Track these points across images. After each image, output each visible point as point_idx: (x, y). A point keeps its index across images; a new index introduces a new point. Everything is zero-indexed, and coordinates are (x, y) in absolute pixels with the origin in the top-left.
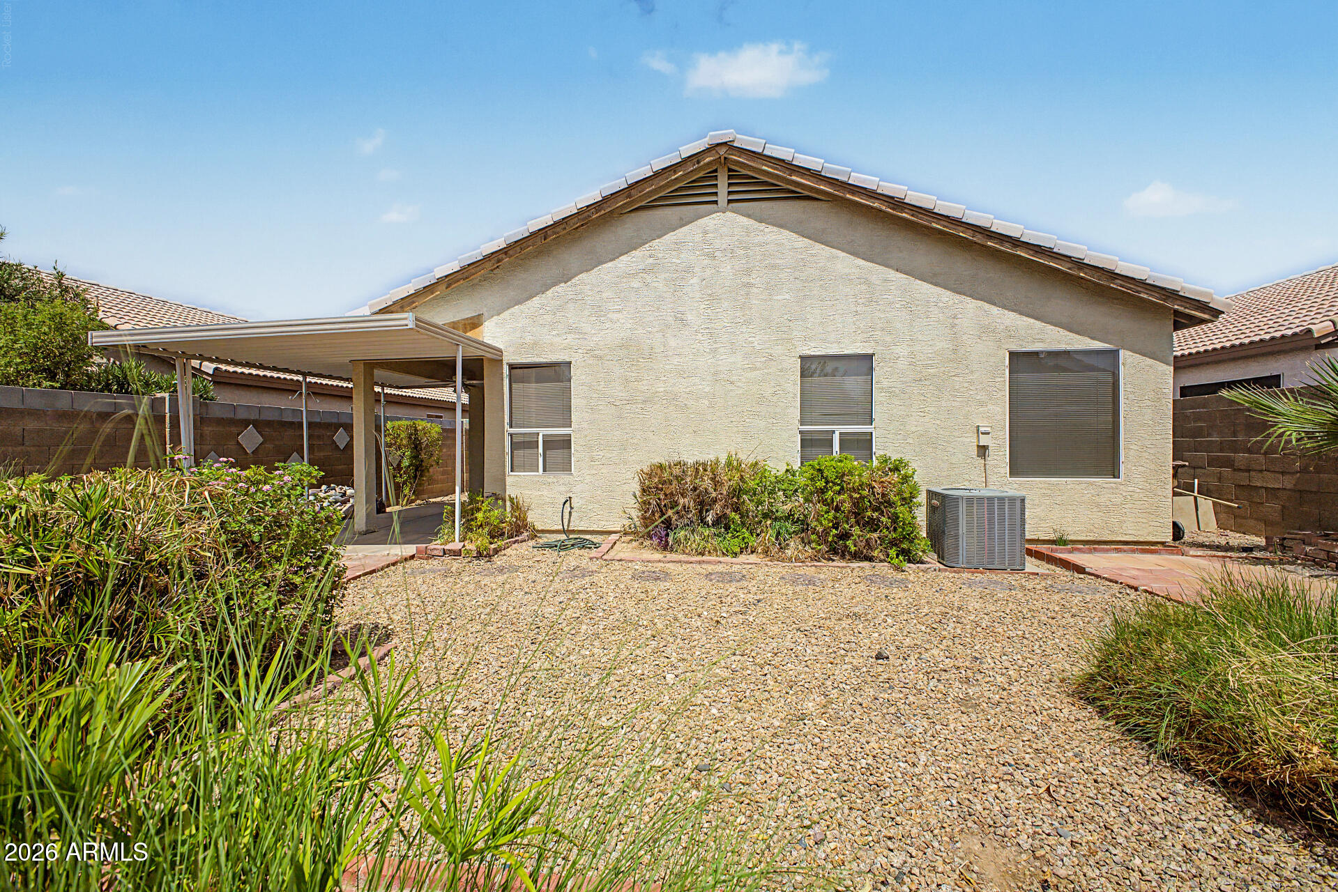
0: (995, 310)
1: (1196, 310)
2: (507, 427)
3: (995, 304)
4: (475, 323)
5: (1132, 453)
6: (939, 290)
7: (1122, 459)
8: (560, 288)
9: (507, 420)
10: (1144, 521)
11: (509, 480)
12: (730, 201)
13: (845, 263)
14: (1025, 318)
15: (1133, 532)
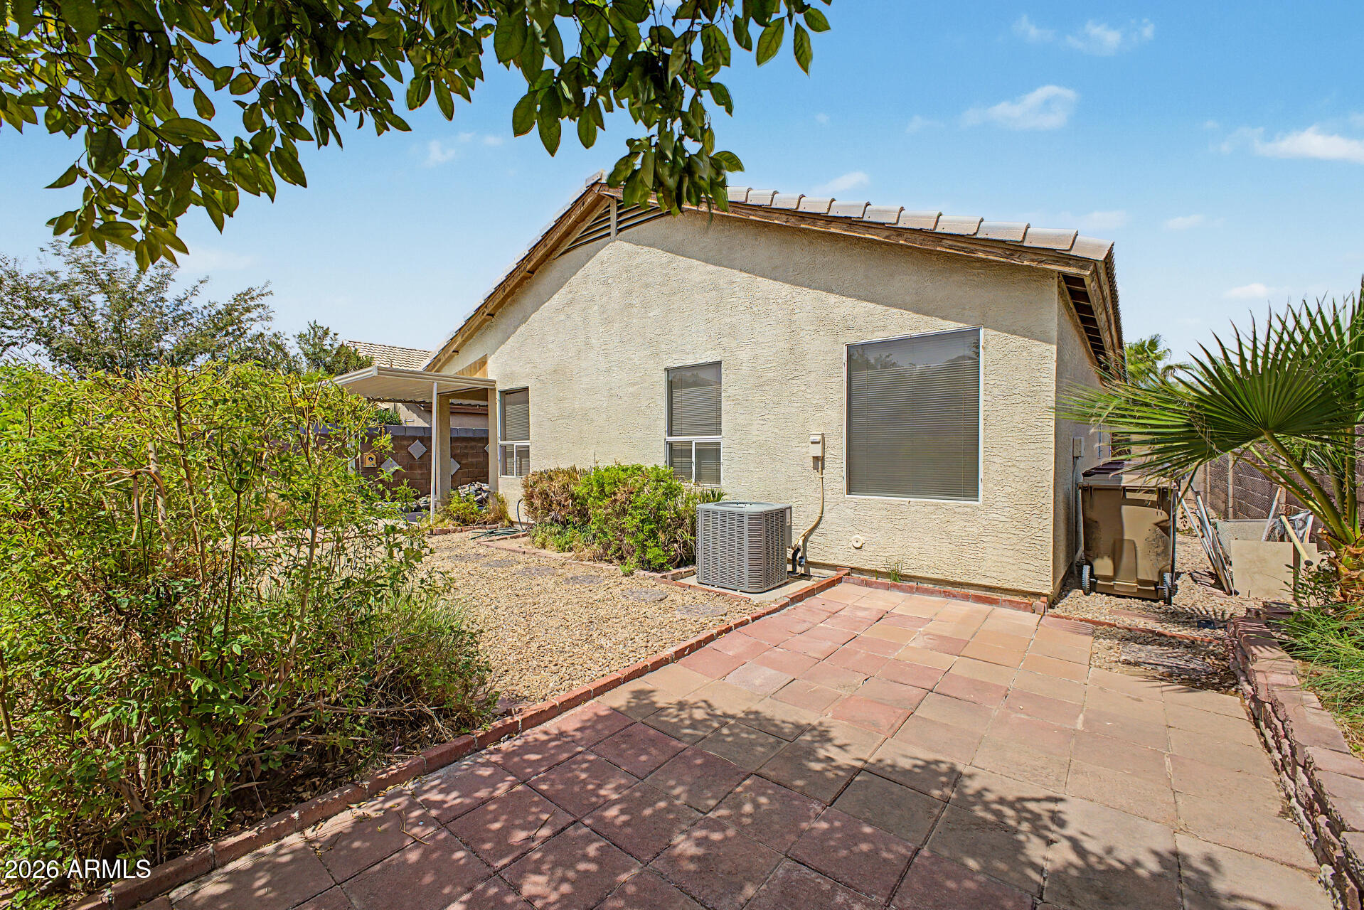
0: (833, 299)
1: (1055, 262)
2: (499, 441)
3: (830, 291)
4: (483, 363)
5: (993, 468)
6: (778, 285)
7: (981, 476)
8: (522, 328)
9: (499, 435)
10: (1011, 561)
11: (500, 480)
12: (620, 230)
13: (699, 271)
14: (865, 304)
15: (994, 575)
